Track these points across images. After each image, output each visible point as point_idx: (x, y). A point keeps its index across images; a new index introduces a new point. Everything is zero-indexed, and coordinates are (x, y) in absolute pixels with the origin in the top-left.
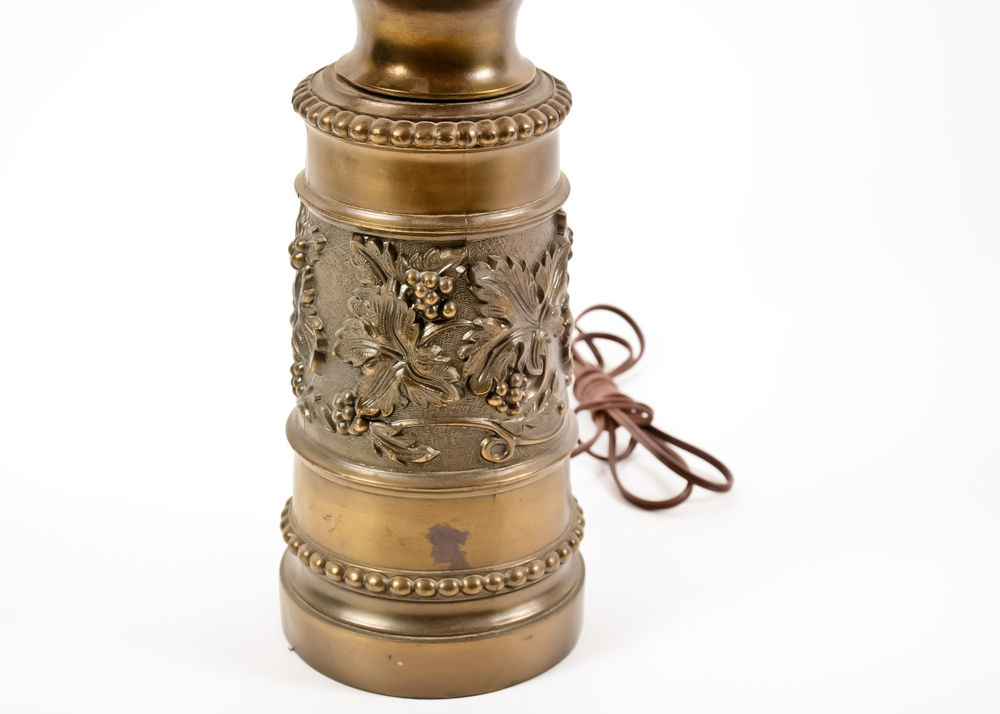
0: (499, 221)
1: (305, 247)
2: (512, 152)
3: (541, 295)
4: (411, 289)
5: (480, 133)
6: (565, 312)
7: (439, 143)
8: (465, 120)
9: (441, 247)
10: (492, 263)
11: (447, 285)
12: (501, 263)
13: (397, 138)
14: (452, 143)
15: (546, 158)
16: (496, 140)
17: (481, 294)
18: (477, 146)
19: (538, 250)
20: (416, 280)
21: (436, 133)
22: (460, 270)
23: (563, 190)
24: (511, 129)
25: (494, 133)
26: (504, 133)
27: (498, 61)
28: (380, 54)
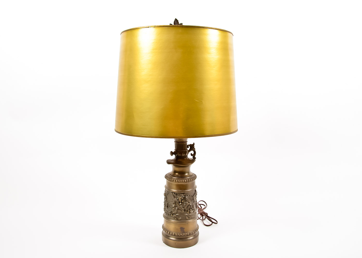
0: (188, 191)
1: (166, 194)
2: (190, 183)
3: (193, 199)
4: (178, 199)
5: (186, 181)
6: (196, 201)
8: (185, 179)
9: (182, 194)
10: (188, 196)
11: (182, 198)
12: (189, 196)
14: (183, 182)
15: (193, 184)
17: (186, 199)
19: (193, 194)
20: (179, 198)
21: (181, 181)
22: (184, 196)
23: (196, 187)
26: (189, 181)
27: (188, 173)
28: (175, 172)
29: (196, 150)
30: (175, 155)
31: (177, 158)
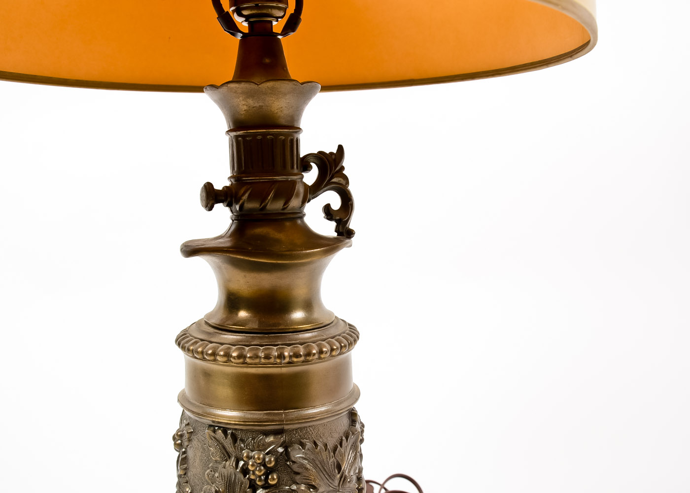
0: (307, 415)
1: (181, 436)
2: (316, 367)
3: (339, 467)
4: (246, 464)
5: (291, 354)
6: (359, 479)
7: (263, 361)
8: (282, 345)
9: (267, 434)
10: (303, 445)
11: (271, 461)
12: (309, 445)
13: (234, 358)
14: (272, 360)
15: (341, 373)
16: (302, 359)
17: (295, 468)
18: (289, 363)
19: (336, 436)
20: (249, 458)
21: (262, 355)
22: (281, 450)
23: (355, 395)
24: (314, 351)
25: (301, 353)
26: (309, 354)
27: (309, 305)
28: (232, 302)
29: (351, 188)
30: (229, 205)
31: (243, 222)
